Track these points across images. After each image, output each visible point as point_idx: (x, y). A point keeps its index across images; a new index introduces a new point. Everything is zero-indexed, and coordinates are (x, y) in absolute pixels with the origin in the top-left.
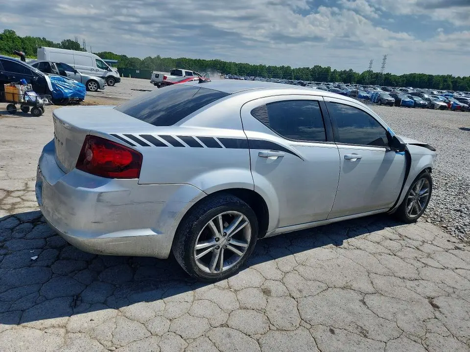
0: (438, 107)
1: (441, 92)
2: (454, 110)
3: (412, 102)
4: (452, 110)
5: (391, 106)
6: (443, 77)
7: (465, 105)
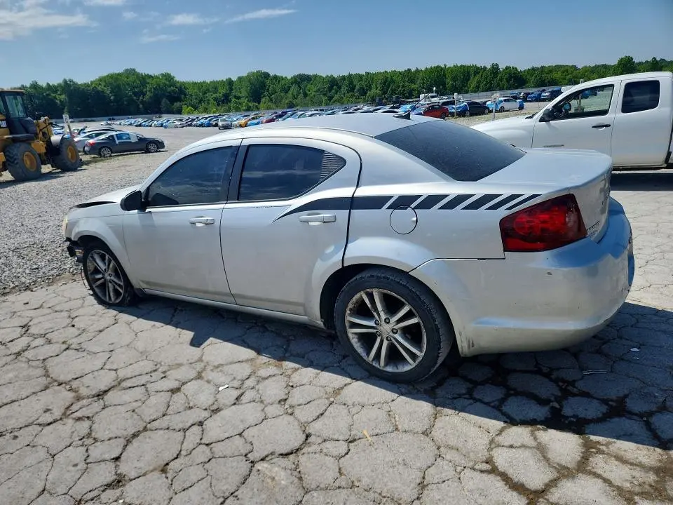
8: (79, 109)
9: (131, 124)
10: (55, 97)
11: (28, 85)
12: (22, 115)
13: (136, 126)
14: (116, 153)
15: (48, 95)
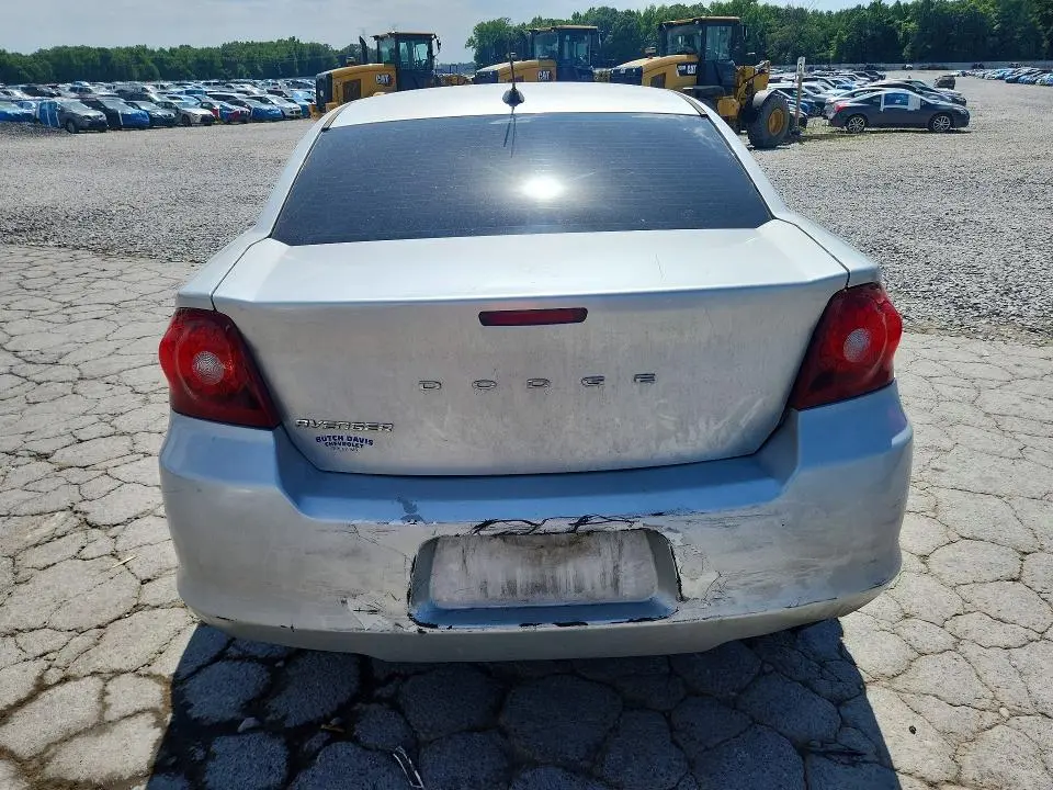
0: (198, 121)
1: (162, 87)
2: (228, 123)
3: (143, 116)
4: (225, 123)
5: (103, 131)
6: (129, 50)
7: (243, 109)
8: (929, 47)
9: (1001, 78)
10: (899, 26)
11: (867, 6)
12: (722, 55)
13: (1008, 81)
14: (874, 127)
15: (889, 22)
